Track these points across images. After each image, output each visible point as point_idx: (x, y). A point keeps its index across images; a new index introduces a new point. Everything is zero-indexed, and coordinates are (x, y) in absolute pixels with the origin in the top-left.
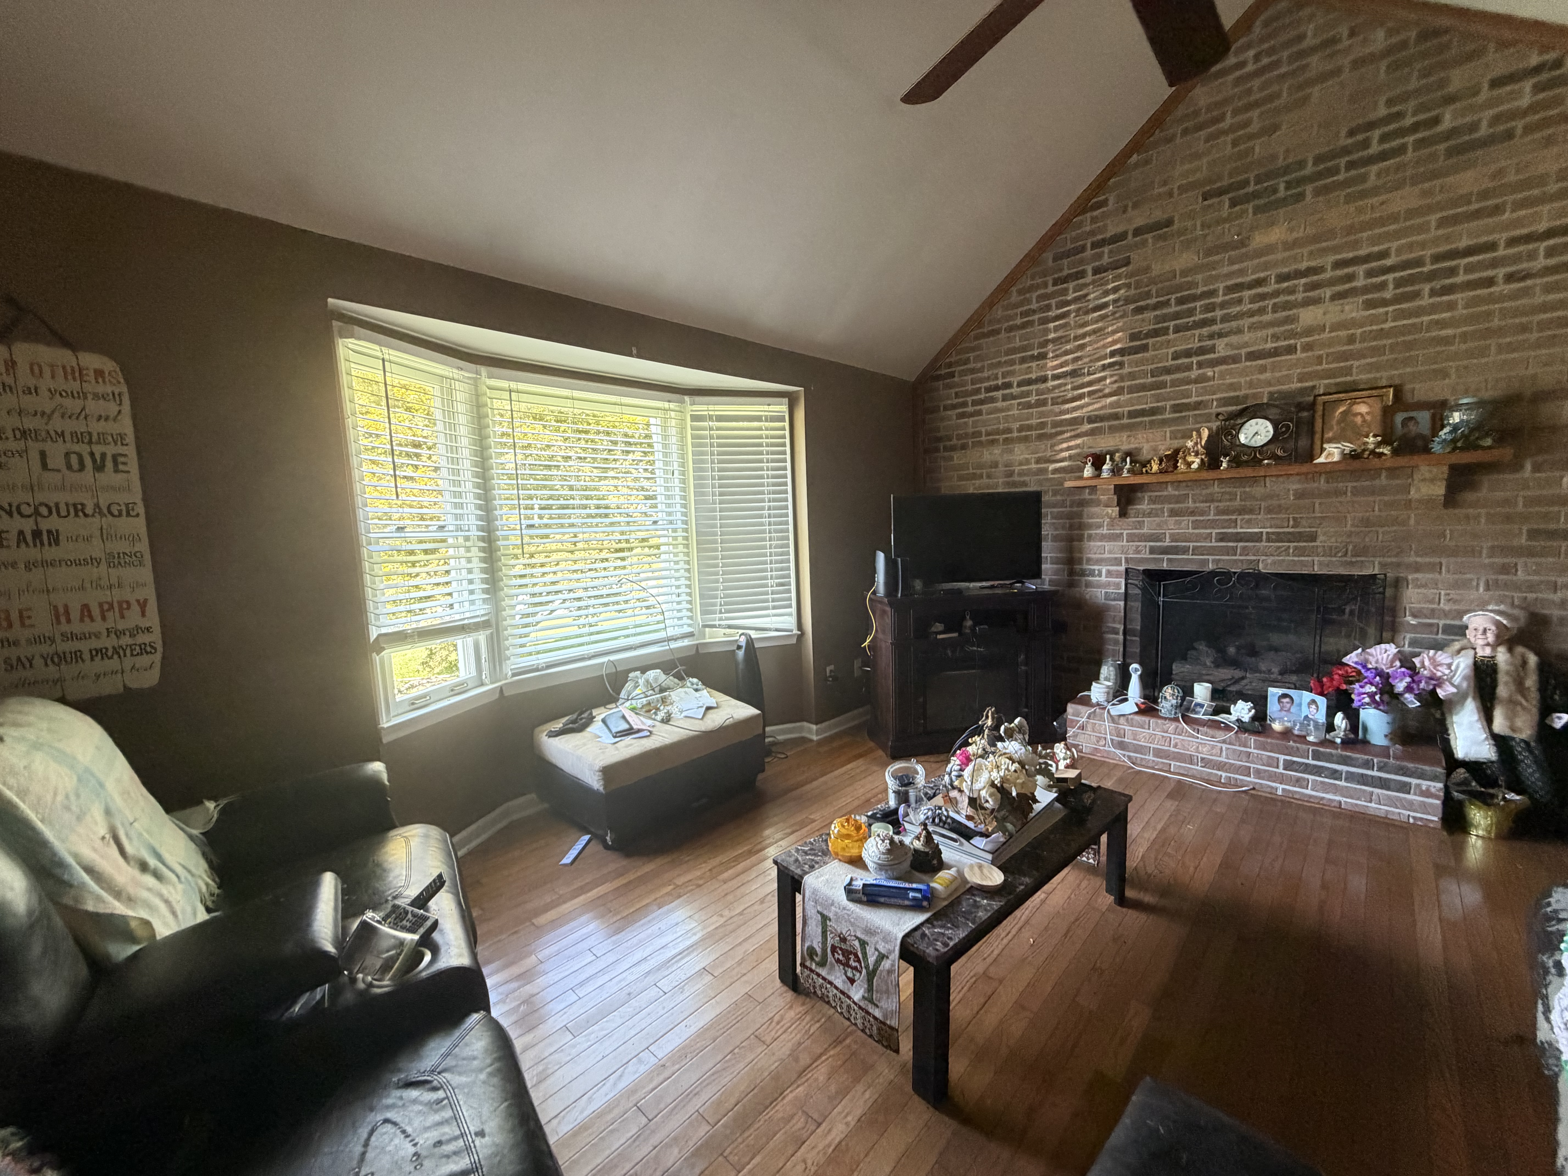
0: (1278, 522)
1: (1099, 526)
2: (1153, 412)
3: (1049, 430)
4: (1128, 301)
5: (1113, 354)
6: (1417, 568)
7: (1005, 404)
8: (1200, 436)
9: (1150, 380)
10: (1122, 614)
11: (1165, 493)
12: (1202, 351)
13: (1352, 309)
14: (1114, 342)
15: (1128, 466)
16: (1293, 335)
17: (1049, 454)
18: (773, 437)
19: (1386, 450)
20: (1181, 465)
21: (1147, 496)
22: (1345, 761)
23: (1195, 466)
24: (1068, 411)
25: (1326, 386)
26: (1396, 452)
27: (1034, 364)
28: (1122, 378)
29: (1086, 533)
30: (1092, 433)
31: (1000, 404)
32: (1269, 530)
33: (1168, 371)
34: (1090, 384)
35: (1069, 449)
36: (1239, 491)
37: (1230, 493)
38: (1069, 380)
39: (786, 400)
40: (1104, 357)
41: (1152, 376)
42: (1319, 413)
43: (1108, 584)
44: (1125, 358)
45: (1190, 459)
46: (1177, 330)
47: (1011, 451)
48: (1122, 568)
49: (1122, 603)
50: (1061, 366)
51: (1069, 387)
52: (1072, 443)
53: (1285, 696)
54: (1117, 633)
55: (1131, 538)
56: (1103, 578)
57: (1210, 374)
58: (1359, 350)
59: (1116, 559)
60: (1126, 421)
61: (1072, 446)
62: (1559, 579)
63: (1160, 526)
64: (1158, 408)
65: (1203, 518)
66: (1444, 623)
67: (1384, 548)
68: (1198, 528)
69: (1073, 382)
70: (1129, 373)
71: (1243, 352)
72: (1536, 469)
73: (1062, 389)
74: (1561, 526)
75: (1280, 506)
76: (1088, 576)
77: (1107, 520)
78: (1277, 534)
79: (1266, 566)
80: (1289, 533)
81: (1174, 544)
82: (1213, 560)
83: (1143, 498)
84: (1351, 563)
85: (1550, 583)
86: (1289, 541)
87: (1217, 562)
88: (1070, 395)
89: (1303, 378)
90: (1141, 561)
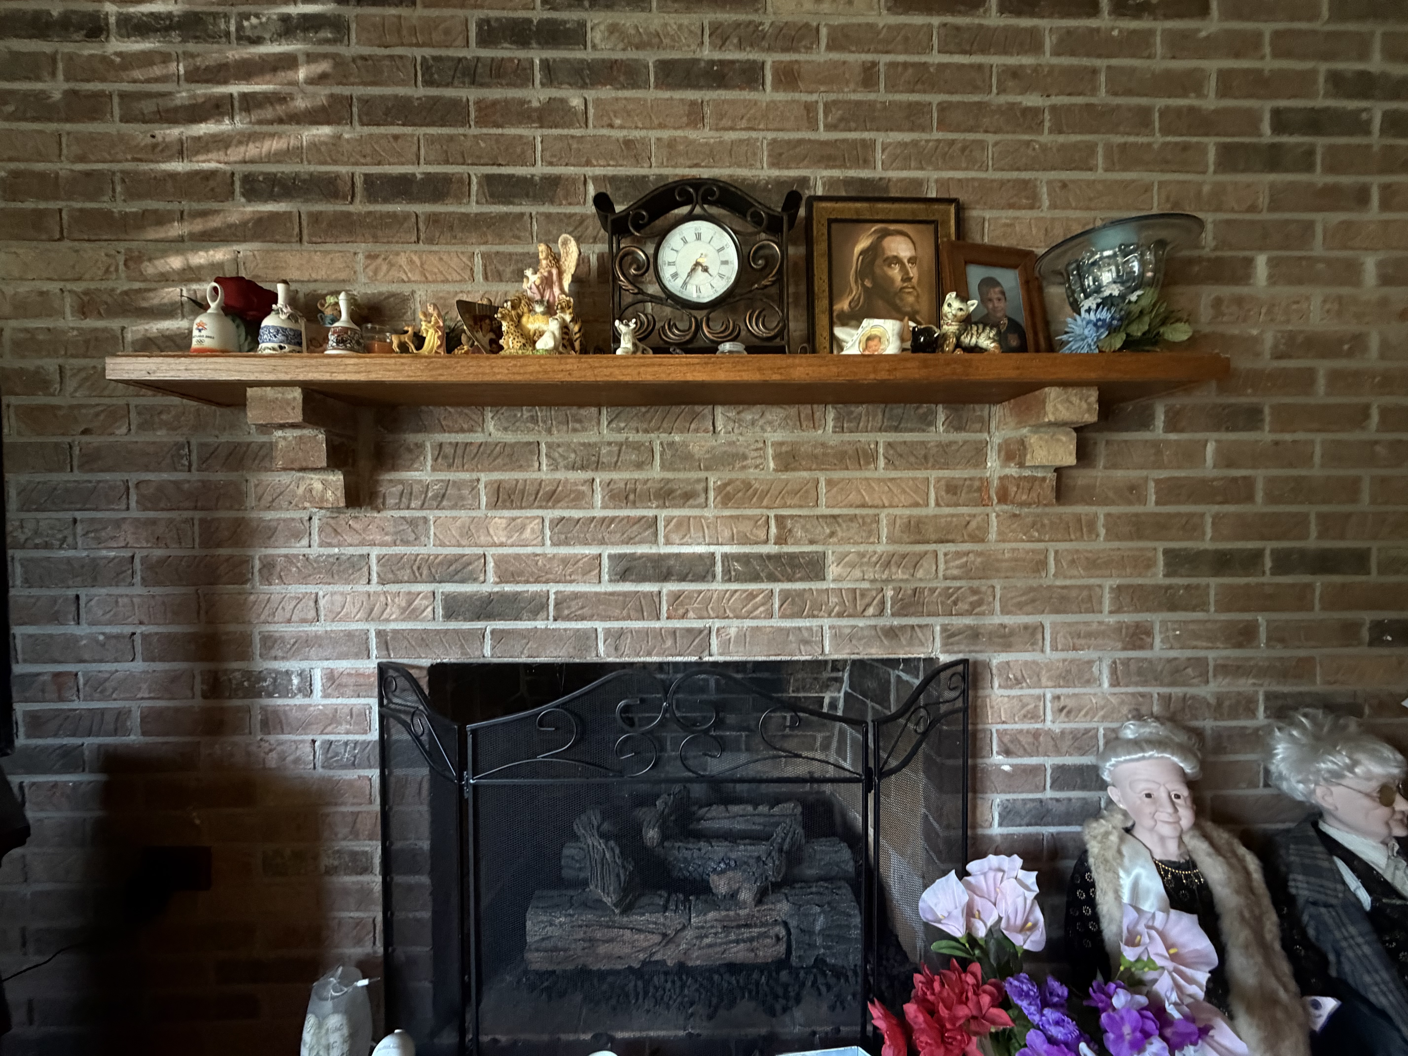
0: (746, 527)
1: (298, 534)
2: (435, 188)
3: (118, 203)
6: (1005, 639)
8: (556, 259)
9: (422, 91)
10: (377, 807)
11: (477, 437)
12: (552, 34)
16: (754, 37)
20: (510, 343)
21: (430, 440)
23: (546, 343)
28: (343, 72)
32: (727, 549)
33: (469, 73)
34: (247, 71)
36: (657, 440)
37: (637, 446)
38: (174, 44)
41: (429, 83)
42: (820, 248)
43: (333, 718)
44: (350, 11)
45: (532, 323)
48: (370, 666)
49: (375, 774)
51: (180, 67)
52: (200, 258)
54: (366, 870)
55: (392, 571)
56: (317, 700)
57: (576, 102)
58: (885, 107)
59: (350, 635)
60: (359, 207)
61: (200, 267)
62: (1211, 655)
63: (467, 533)
64: (447, 179)
65: (576, 514)
66: (1050, 762)
67: (946, 593)
68: (566, 543)
69: (192, 56)
70: (364, 58)
71: (650, 58)
72: (1171, 426)
73: (157, 71)
74: (1207, 544)
75: (748, 485)
76: (270, 695)
77: (318, 515)
78: (745, 559)
79: (725, 644)
80: (769, 557)
81: (508, 588)
82: (608, 632)
83: (420, 446)
84: (892, 633)
85: (1200, 663)
86: (772, 578)
87: (616, 637)
88: (183, 95)
89: (779, 155)
90: (422, 640)
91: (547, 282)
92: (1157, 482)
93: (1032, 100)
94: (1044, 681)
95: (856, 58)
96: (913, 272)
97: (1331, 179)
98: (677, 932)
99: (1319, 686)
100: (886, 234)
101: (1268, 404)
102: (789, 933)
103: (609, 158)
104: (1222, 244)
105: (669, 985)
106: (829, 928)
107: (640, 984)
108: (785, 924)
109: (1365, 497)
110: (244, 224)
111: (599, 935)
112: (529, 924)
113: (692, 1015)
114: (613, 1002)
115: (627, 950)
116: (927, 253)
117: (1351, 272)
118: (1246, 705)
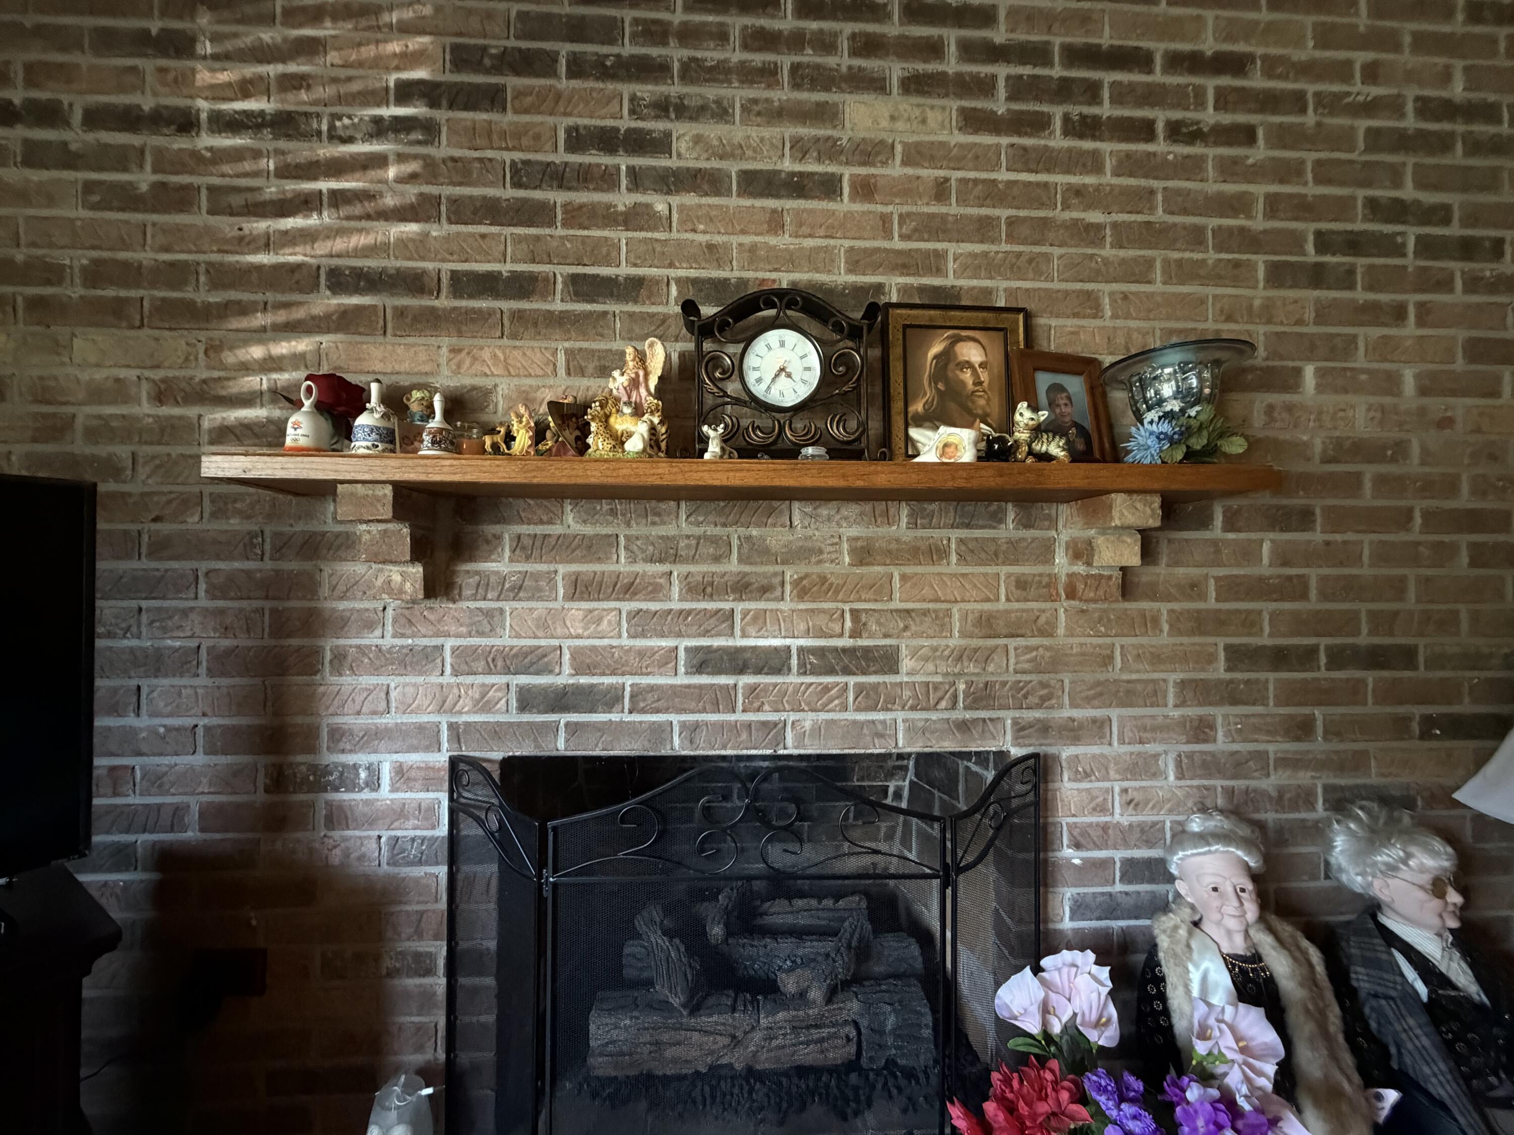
0: (821, 621)
1: (371, 623)
2: (521, 286)
5: (405, 93)
6: (1074, 732)
9: (510, 193)
10: (443, 905)
11: (556, 529)
12: (638, 142)
14: (409, 59)
15: (437, 422)
16: (834, 152)
17: (201, 373)
19: (1055, 448)
20: (597, 443)
21: (509, 532)
23: (635, 445)
24: (267, 243)
25: (904, 290)
27: (148, 65)
28: (432, 172)
30: (344, 323)
31: (19, 174)
32: (803, 642)
33: (557, 177)
34: (337, 168)
36: (735, 534)
37: (714, 540)
38: (267, 141)
40: (380, 97)
41: (517, 185)
42: (896, 352)
43: (399, 813)
44: (441, 115)
45: (620, 424)
46: (577, 68)
48: (441, 759)
49: (442, 871)
50: (245, 89)
51: (271, 164)
52: (283, 348)
54: (429, 971)
55: (466, 662)
56: (385, 795)
57: (660, 207)
58: (958, 219)
59: (421, 728)
60: (444, 302)
61: (282, 358)
62: (1271, 748)
63: (544, 625)
64: (533, 278)
65: (653, 606)
66: (1119, 855)
67: (1017, 687)
68: (643, 635)
69: (283, 153)
70: (454, 160)
71: (734, 168)
72: (1230, 525)
73: (247, 166)
74: (1265, 640)
75: (823, 579)
76: (336, 790)
77: (393, 604)
78: (820, 652)
79: (800, 739)
80: (844, 650)
81: (583, 680)
82: (683, 725)
83: (499, 537)
84: (964, 726)
85: (1261, 756)
86: (847, 671)
87: (692, 729)
88: (272, 190)
89: (856, 262)
90: (497, 732)
91: (634, 383)
92: (1217, 579)
93: (1095, 217)
94: (1112, 773)
95: (929, 173)
96: (984, 376)
97: (1371, 296)
98: (746, 1033)
99: (1373, 778)
100: (958, 339)
101: (1318, 505)
102: (859, 1033)
103: (693, 260)
104: (1274, 354)
105: (736, 1090)
106: (899, 1028)
107: (707, 1089)
108: (856, 1024)
109: (1411, 594)
110: (328, 316)
111: (665, 1037)
112: (592, 1028)
113: (762, 1121)
114: (680, 1107)
115: (694, 1053)
116: (997, 358)
117: (1392, 383)
118: (1305, 798)
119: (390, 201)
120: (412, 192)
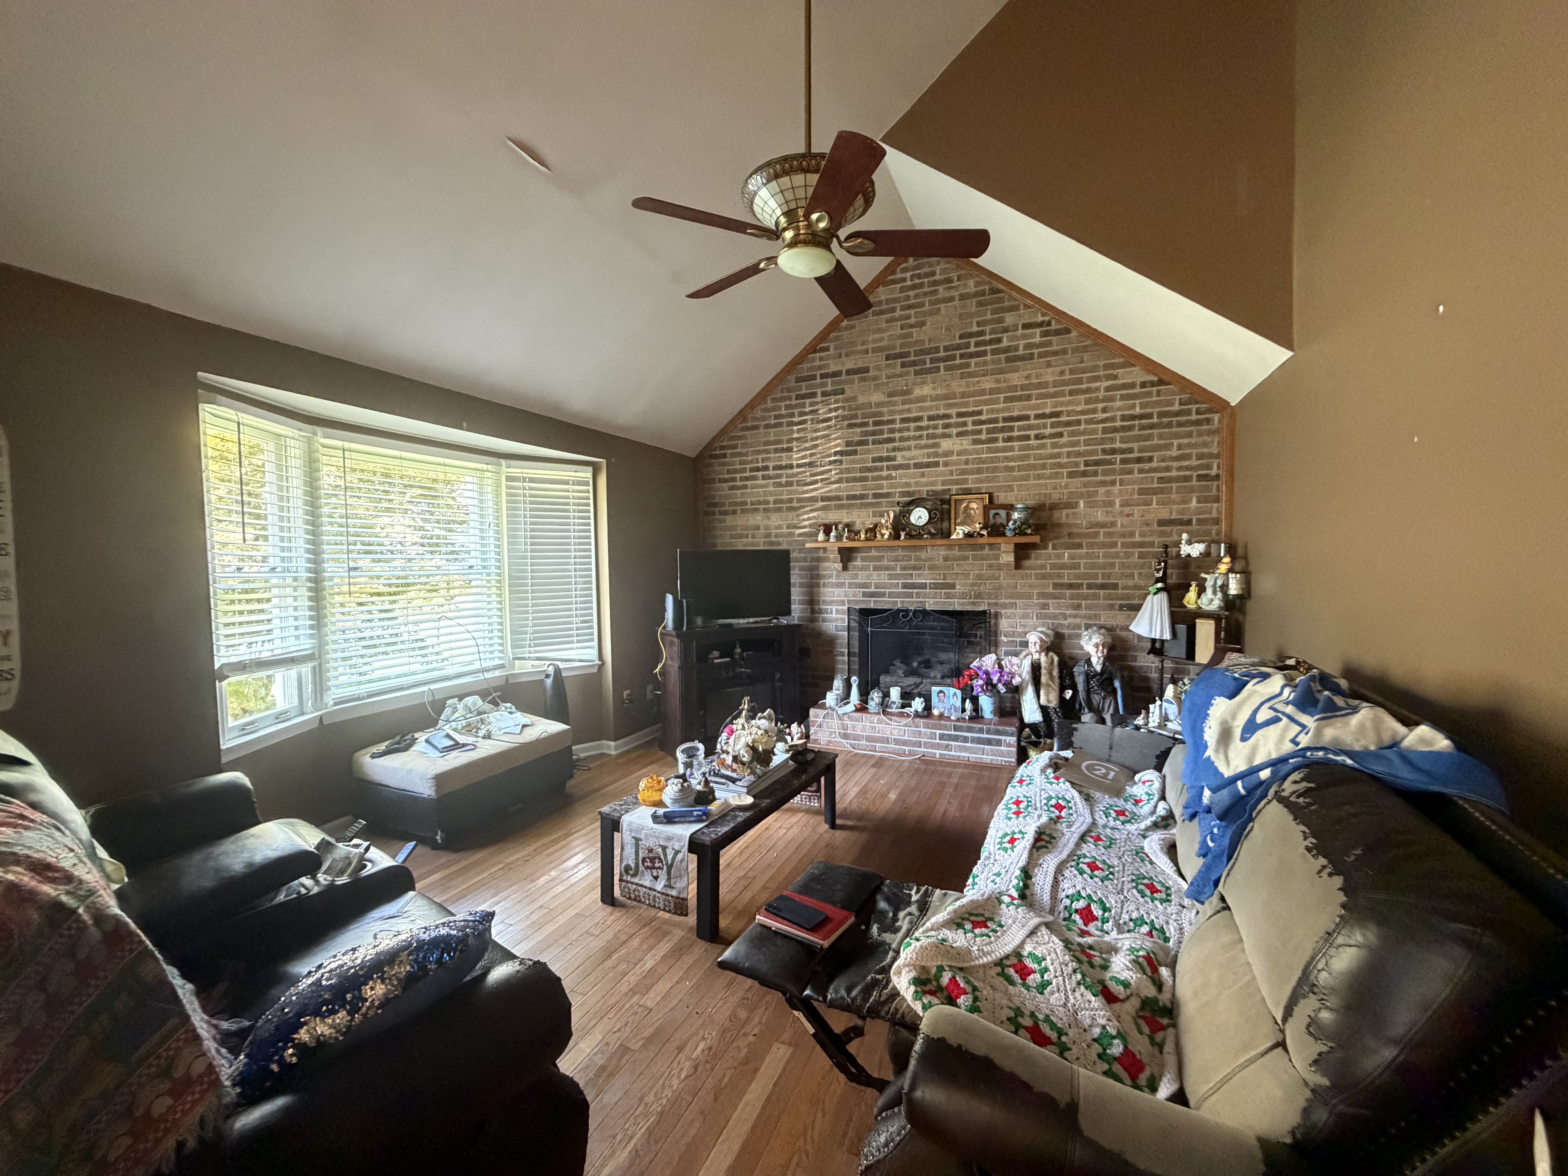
0: (935, 576)
1: (831, 576)
2: (862, 497)
3: (795, 504)
4: (844, 418)
5: (836, 454)
6: (1005, 606)
7: (765, 482)
8: (888, 515)
9: (859, 475)
10: (847, 641)
11: (870, 554)
12: (889, 459)
13: (965, 443)
14: (836, 446)
15: (846, 534)
16: (936, 455)
17: (795, 522)
18: (579, 498)
19: (984, 532)
20: (878, 536)
21: (859, 555)
22: (970, 730)
23: (886, 537)
24: (807, 492)
25: (957, 489)
26: (989, 535)
27: (783, 455)
28: (841, 472)
29: (822, 582)
30: (823, 508)
31: (760, 482)
32: (930, 581)
33: (869, 470)
34: (822, 473)
35: (809, 519)
36: (913, 554)
37: (907, 556)
38: (807, 469)
39: (590, 469)
40: (829, 456)
41: (860, 472)
42: (953, 507)
43: (837, 620)
44: (844, 458)
45: (883, 531)
46: (874, 443)
47: (769, 518)
48: (846, 608)
49: (846, 633)
50: (803, 458)
51: (808, 474)
52: (811, 515)
53: (941, 692)
54: (843, 656)
55: (851, 585)
56: (834, 615)
57: (894, 475)
58: (971, 469)
59: (841, 601)
60: (844, 502)
63: (868, 577)
64: (864, 495)
65: (893, 572)
66: (1018, 640)
67: (989, 593)
68: (891, 579)
69: (811, 471)
70: (846, 468)
71: (912, 462)
72: (1054, 548)
73: (804, 475)
74: (1066, 581)
75: (935, 565)
76: (824, 614)
77: (835, 573)
78: (935, 584)
79: (930, 605)
80: (941, 583)
81: (877, 590)
83: (858, 559)
84: (973, 603)
86: (941, 589)
87: (902, 602)
88: (809, 480)
89: (944, 483)
90: (857, 602)
93: (1012, 464)
94: (1015, 617)
95: (964, 458)
96: (977, 512)
97: (1103, 478)
100: (970, 502)
101: (1084, 542)
103: (902, 487)
104: (1069, 498)
109: (1117, 567)
110: (820, 507)
117: (1111, 504)
118: (1078, 627)
119: (833, 479)
120: (838, 476)
